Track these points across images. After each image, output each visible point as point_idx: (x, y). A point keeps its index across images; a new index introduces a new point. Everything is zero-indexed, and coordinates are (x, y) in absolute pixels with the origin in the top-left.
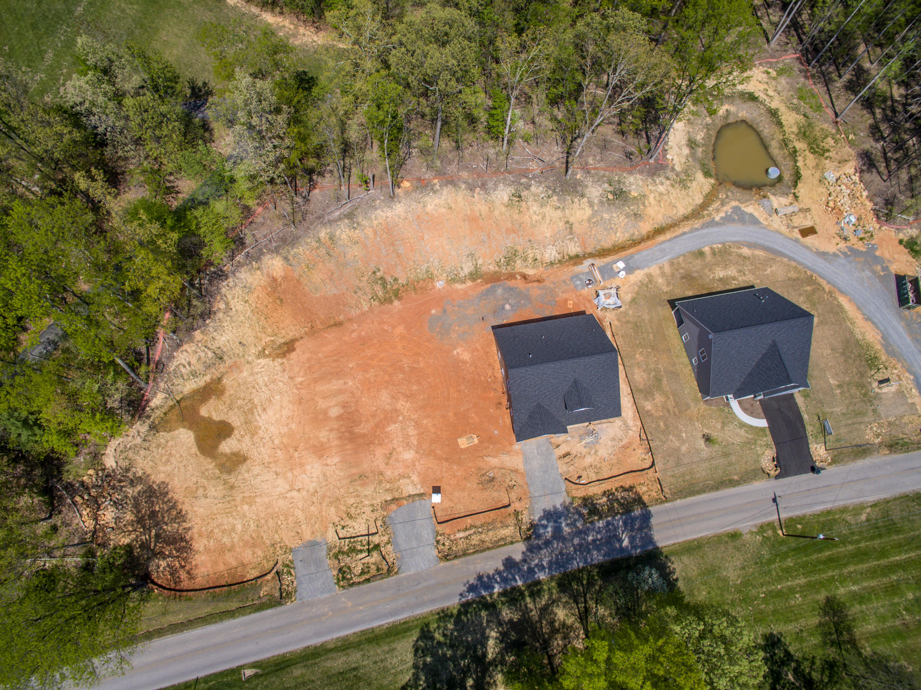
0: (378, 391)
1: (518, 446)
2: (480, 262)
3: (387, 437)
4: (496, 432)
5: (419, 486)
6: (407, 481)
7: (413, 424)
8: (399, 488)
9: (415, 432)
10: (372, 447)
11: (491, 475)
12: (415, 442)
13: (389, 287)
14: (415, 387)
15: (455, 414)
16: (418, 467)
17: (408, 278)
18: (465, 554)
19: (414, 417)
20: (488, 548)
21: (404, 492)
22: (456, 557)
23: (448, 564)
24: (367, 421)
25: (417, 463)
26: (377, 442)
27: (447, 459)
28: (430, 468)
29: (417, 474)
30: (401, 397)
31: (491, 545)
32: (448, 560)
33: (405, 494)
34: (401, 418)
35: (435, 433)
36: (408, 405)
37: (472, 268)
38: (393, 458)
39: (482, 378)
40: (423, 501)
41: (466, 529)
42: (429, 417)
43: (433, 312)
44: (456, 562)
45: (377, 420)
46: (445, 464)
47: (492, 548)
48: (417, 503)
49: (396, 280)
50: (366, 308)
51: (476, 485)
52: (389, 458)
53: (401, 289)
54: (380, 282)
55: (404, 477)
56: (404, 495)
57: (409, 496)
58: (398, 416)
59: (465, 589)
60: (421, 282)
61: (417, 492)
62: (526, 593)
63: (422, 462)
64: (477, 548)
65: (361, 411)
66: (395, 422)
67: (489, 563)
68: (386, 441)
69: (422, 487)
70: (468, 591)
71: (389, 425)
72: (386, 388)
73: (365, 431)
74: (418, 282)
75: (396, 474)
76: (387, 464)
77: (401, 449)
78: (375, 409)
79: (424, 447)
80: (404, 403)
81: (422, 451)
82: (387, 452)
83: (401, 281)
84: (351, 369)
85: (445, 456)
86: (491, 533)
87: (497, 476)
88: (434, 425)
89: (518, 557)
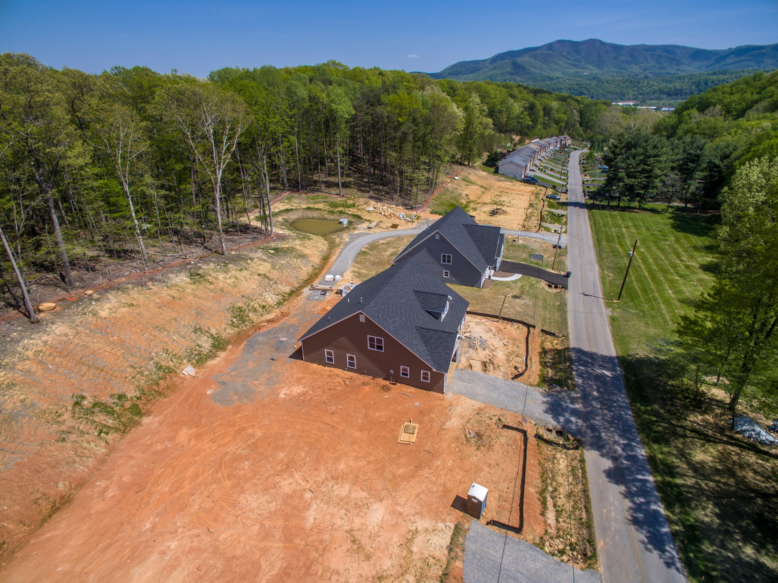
0: (234, 505)
1: (449, 395)
2: (213, 331)
3: (320, 532)
4: (417, 404)
5: (441, 525)
6: (419, 540)
7: (331, 484)
8: (425, 561)
9: (347, 487)
10: (318, 568)
11: (473, 434)
12: (364, 494)
13: (117, 409)
14: (281, 455)
15: (361, 430)
16: (407, 510)
17: (138, 387)
18: (589, 526)
19: (323, 475)
20: (585, 491)
21: (437, 554)
22: (591, 541)
23: (601, 558)
24: (265, 551)
25: (399, 509)
26: (315, 555)
27: (419, 467)
28: (418, 495)
29: (417, 518)
30: (278, 479)
31: (580, 486)
32: (594, 555)
33: (442, 554)
34: (308, 495)
35: (369, 463)
36: (297, 476)
37: (211, 341)
38: (365, 541)
39: (339, 388)
40: (471, 533)
41: (544, 503)
42: (338, 459)
43: (209, 392)
44: (600, 544)
45: (278, 534)
46: (425, 472)
47: (585, 485)
48: (470, 546)
49: (121, 397)
50: (101, 450)
51: (478, 453)
52: (360, 548)
53: (138, 402)
54: (97, 409)
55: (410, 541)
56: (444, 559)
57: (450, 550)
58: (301, 497)
59: (656, 553)
60: (162, 382)
61: (449, 533)
62: (668, 479)
63: (402, 500)
64: (581, 506)
65: (238, 552)
66: (307, 507)
67: (611, 499)
68: (327, 537)
69: (444, 521)
70: (663, 551)
71: (304, 519)
72: (242, 491)
73: (278, 565)
74: (157, 384)
75: (396, 550)
76: (368, 558)
77: (357, 521)
78: (257, 527)
79: (380, 487)
80: (291, 480)
81: (384, 493)
82: (348, 545)
83: (131, 393)
84: (153, 529)
85: (412, 468)
86: (560, 479)
87: (476, 429)
88: (356, 458)
89: (608, 464)
